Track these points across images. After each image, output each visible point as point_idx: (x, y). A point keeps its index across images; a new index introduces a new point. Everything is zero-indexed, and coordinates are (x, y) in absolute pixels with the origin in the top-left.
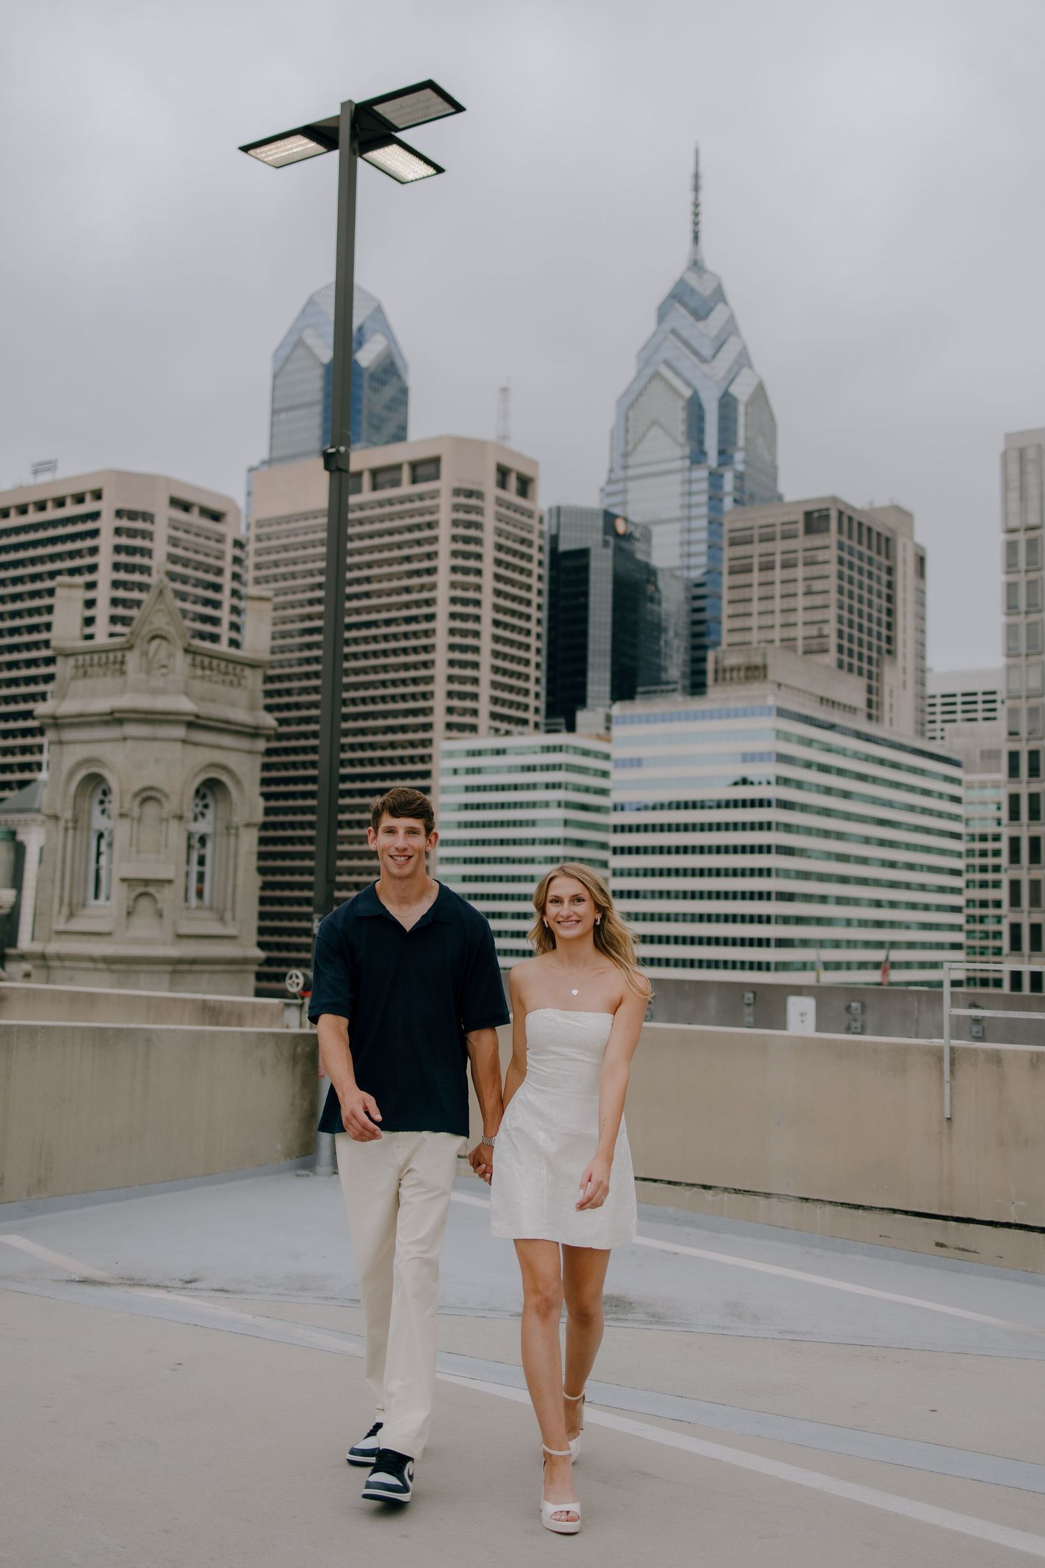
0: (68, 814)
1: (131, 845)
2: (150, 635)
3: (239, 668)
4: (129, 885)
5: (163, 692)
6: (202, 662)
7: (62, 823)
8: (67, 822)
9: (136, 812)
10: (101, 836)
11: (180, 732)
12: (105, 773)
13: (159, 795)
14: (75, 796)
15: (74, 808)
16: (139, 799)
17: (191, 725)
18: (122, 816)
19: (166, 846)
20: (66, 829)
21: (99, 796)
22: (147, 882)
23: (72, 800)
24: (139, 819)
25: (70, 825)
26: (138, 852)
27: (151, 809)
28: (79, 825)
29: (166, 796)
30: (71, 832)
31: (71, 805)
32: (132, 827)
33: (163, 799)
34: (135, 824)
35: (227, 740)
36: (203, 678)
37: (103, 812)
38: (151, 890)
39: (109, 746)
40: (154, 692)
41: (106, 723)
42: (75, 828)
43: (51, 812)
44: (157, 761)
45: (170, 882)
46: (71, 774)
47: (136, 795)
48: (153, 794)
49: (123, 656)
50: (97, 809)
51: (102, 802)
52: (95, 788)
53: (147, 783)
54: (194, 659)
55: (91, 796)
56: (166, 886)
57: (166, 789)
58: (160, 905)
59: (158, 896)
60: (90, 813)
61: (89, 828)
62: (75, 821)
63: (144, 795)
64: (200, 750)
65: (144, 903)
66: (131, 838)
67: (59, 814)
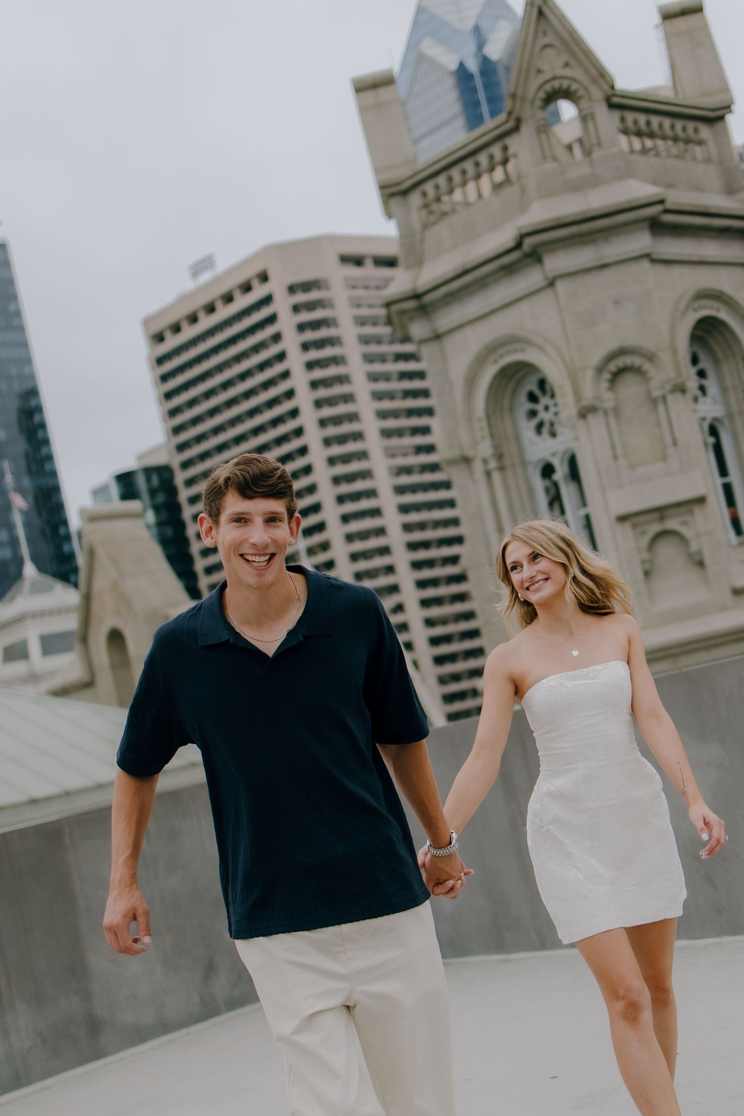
0: (485, 448)
1: (616, 458)
2: (542, 95)
3: (690, 126)
4: (634, 526)
5: (593, 182)
6: (636, 122)
7: (478, 467)
8: (485, 461)
9: (608, 400)
10: (548, 471)
11: (642, 241)
12: (530, 356)
13: (637, 361)
14: (488, 418)
15: (492, 435)
16: (607, 376)
17: (657, 227)
18: (584, 413)
19: (675, 443)
20: (488, 474)
21: (525, 406)
22: (661, 512)
23: (484, 423)
24: (616, 410)
25: (493, 464)
26: (632, 466)
27: (630, 388)
28: (507, 461)
29: (651, 357)
30: (496, 477)
31: (486, 432)
32: (608, 426)
33: (647, 366)
34: (612, 420)
35: (710, 249)
36: (644, 151)
37: (539, 428)
38: (672, 524)
39: (524, 306)
40: (578, 187)
41: (509, 270)
42: (501, 469)
43: (455, 453)
44: (617, 303)
45: (701, 500)
46: (471, 381)
47: (600, 370)
48: (628, 360)
49: (505, 149)
50: (527, 429)
51: (533, 414)
52: (514, 393)
53: (612, 345)
54: (623, 119)
55: (511, 410)
56: (696, 509)
57: (649, 345)
58: (694, 547)
59: (684, 530)
60: (518, 438)
61: (524, 463)
62: (499, 456)
63: (612, 367)
64: (677, 271)
65: (667, 550)
66: (613, 447)
67: (470, 453)
